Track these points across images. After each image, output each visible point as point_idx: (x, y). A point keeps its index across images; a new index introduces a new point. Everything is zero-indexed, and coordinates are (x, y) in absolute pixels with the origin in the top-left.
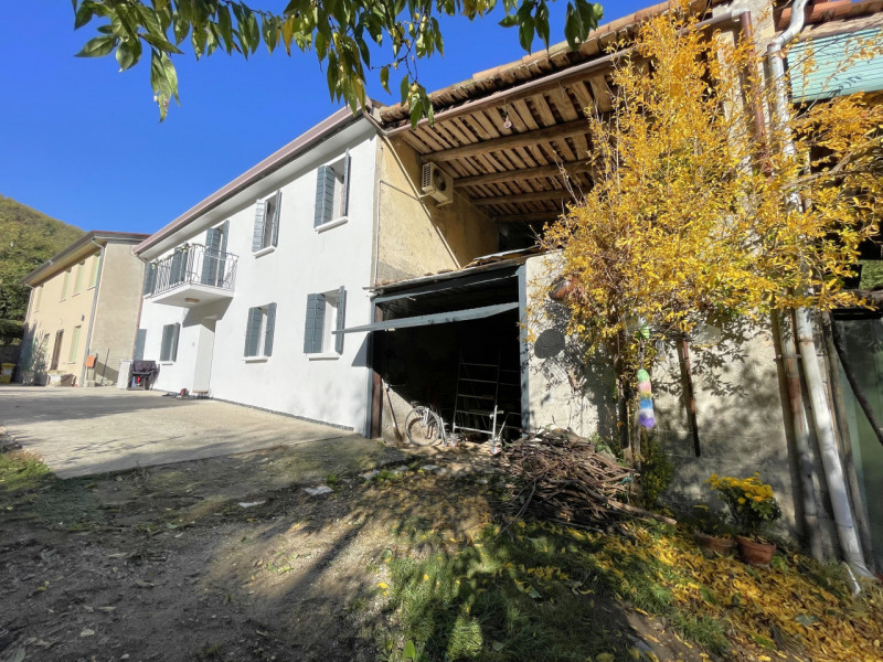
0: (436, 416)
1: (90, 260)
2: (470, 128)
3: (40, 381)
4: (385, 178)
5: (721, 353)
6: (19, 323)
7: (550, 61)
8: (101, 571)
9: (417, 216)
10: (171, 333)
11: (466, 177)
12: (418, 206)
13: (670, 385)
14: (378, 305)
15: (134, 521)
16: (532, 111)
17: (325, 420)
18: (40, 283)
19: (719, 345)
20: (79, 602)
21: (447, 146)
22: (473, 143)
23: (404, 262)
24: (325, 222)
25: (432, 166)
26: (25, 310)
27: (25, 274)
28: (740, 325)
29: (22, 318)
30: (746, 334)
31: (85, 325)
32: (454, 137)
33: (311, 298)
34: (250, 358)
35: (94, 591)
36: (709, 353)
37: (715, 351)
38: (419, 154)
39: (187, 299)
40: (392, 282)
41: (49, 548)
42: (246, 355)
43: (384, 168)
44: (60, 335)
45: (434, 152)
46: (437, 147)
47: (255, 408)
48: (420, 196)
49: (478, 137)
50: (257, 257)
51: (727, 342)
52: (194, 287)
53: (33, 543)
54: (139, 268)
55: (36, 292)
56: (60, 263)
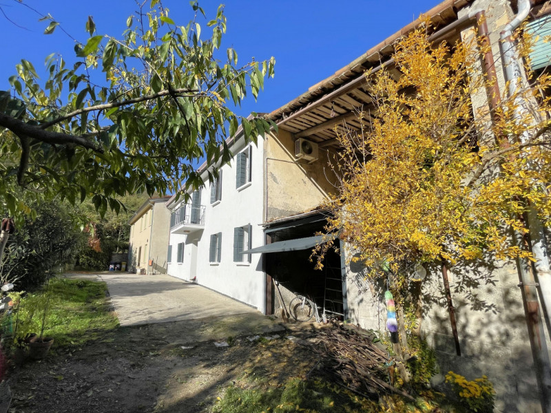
0: (310, 301)
1: (150, 212)
2: (318, 115)
3: (134, 272)
4: (270, 156)
5: (478, 277)
6: (127, 243)
7: (352, 71)
8: (122, 369)
9: (294, 173)
10: (181, 247)
11: (328, 140)
12: (295, 167)
13: (439, 298)
14: (267, 234)
15: (139, 349)
16: (355, 98)
17: (250, 303)
18: (133, 224)
19: (474, 271)
20: (112, 379)
21: (309, 126)
22: (324, 122)
23: (286, 204)
24: (242, 185)
25: (301, 140)
26: (129, 236)
27: (129, 219)
28: (491, 256)
29: (128, 240)
30: (495, 263)
31: (148, 243)
32: (311, 121)
33: (236, 230)
34: (212, 263)
35: (117, 375)
36: (467, 277)
37: (471, 275)
38: (293, 134)
39: (185, 231)
40: (277, 219)
41: (110, 356)
42: (210, 261)
43: (269, 149)
44: (140, 248)
45: (302, 131)
46: (303, 128)
47: (215, 291)
48: (295, 160)
49: (326, 118)
50: (214, 206)
51: (480, 269)
52: (185, 226)
53: (106, 353)
54: (168, 213)
55: (132, 227)
56: (140, 214)
